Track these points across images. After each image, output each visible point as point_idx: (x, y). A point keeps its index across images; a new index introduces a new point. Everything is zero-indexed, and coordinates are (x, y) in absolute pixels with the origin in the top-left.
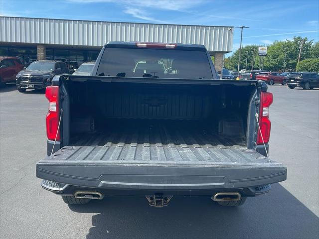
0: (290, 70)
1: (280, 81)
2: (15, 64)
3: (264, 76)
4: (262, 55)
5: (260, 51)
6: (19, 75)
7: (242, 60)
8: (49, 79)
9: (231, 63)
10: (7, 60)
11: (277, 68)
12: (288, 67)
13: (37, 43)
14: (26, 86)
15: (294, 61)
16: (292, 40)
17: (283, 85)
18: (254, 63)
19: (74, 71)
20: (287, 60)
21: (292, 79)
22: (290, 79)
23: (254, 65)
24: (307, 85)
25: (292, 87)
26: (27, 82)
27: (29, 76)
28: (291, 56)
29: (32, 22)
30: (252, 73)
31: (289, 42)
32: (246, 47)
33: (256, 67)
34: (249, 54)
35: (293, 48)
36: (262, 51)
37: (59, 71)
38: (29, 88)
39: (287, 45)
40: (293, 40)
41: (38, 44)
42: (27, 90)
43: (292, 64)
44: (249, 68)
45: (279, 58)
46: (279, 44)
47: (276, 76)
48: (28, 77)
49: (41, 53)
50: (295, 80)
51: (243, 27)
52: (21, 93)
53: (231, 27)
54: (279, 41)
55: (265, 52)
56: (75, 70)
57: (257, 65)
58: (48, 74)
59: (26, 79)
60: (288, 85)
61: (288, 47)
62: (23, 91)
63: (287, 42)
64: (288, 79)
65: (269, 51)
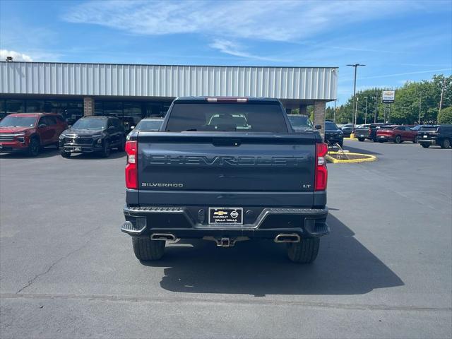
0: (430, 121)
1: (410, 137)
2: (55, 122)
3: (388, 131)
4: (387, 102)
5: (385, 96)
6: (63, 135)
7: (360, 110)
8: (100, 140)
9: (345, 114)
10: (47, 116)
11: (411, 120)
12: (426, 117)
13: (83, 94)
14: (72, 149)
15: (435, 109)
16: (431, 80)
17: (414, 143)
18: (378, 113)
19: (132, 130)
20: (426, 109)
21: (425, 135)
22: (423, 134)
23: (377, 116)
24: (447, 143)
25: (426, 145)
26: (72, 144)
27: (75, 136)
28: (431, 102)
29: (77, 68)
30: (371, 127)
31: (427, 83)
32: (366, 92)
33: (381, 118)
34: (370, 100)
35: (433, 91)
36: (388, 96)
37: (111, 129)
38: (75, 152)
39: (424, 88)
40: (433, 81)
41: (85, 96)
42: (72, 155)
43: (432, 114)
44: (371, 120)
45: (412, 106)
46: (412, 86)
47: (404, 132)
48: (74, 138)
49: (88, 107)
50: (430, 136)
51: (357, 65)
52: (65, 159)
53: (335, 68)
54: (412, 82)
55: (392, 97)
56: (132, 127)
57: (383, 116)
58: (99, 133)
59: (71, 140)
60: (419, 142)
61: (426, 89)
62: (67, 155)
63: (423, 83)
64: (420, 135)
65: (398, 96)
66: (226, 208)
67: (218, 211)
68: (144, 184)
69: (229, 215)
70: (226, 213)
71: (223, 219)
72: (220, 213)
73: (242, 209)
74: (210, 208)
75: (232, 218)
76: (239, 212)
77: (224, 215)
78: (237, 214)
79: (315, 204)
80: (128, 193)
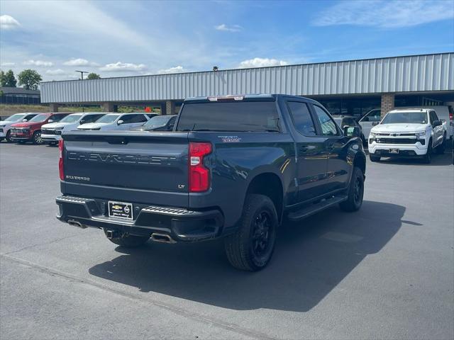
66: (121, 203)
67: (115, 205)
68: (67, 176)
69: (123, 209)
70: (121, 208)
71: (119, 213)
72: (117, 207)
73: (131, 204)
74: (109, 202)
75: (125, 213)
76: (129, 207)
77: (120, 210)
78: (128, 210)
79: (190, 206)
80: (61, 183)
